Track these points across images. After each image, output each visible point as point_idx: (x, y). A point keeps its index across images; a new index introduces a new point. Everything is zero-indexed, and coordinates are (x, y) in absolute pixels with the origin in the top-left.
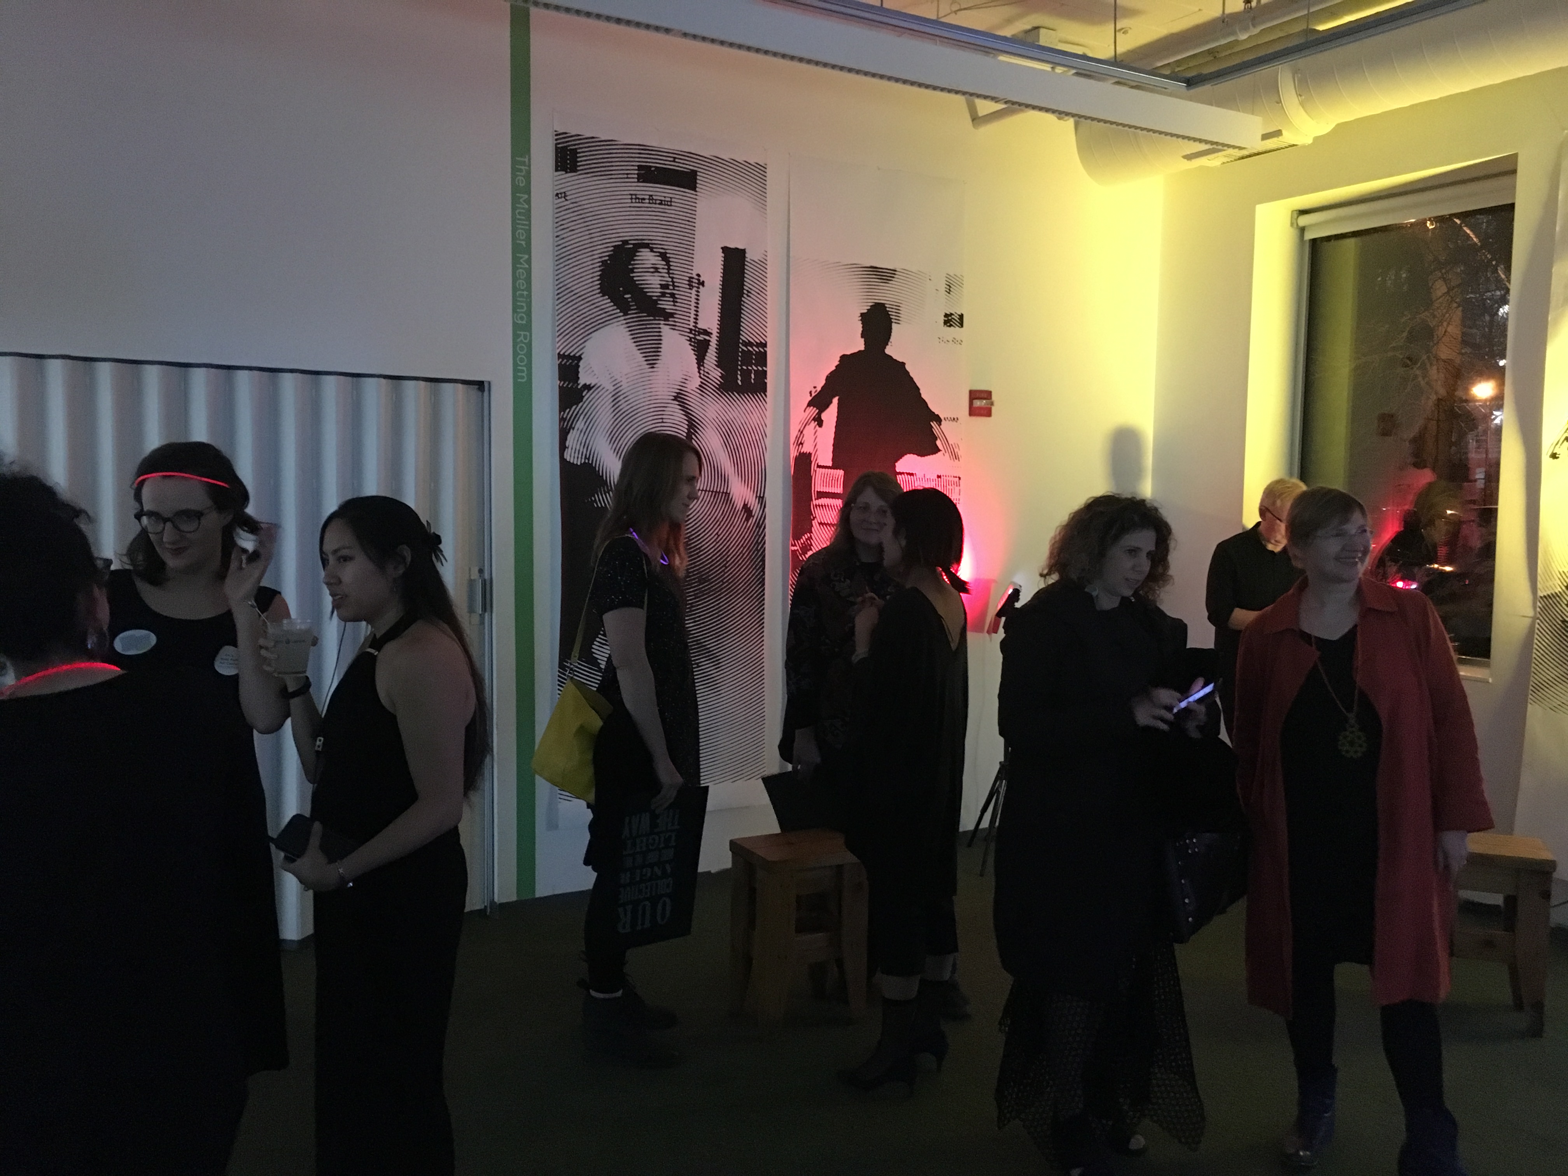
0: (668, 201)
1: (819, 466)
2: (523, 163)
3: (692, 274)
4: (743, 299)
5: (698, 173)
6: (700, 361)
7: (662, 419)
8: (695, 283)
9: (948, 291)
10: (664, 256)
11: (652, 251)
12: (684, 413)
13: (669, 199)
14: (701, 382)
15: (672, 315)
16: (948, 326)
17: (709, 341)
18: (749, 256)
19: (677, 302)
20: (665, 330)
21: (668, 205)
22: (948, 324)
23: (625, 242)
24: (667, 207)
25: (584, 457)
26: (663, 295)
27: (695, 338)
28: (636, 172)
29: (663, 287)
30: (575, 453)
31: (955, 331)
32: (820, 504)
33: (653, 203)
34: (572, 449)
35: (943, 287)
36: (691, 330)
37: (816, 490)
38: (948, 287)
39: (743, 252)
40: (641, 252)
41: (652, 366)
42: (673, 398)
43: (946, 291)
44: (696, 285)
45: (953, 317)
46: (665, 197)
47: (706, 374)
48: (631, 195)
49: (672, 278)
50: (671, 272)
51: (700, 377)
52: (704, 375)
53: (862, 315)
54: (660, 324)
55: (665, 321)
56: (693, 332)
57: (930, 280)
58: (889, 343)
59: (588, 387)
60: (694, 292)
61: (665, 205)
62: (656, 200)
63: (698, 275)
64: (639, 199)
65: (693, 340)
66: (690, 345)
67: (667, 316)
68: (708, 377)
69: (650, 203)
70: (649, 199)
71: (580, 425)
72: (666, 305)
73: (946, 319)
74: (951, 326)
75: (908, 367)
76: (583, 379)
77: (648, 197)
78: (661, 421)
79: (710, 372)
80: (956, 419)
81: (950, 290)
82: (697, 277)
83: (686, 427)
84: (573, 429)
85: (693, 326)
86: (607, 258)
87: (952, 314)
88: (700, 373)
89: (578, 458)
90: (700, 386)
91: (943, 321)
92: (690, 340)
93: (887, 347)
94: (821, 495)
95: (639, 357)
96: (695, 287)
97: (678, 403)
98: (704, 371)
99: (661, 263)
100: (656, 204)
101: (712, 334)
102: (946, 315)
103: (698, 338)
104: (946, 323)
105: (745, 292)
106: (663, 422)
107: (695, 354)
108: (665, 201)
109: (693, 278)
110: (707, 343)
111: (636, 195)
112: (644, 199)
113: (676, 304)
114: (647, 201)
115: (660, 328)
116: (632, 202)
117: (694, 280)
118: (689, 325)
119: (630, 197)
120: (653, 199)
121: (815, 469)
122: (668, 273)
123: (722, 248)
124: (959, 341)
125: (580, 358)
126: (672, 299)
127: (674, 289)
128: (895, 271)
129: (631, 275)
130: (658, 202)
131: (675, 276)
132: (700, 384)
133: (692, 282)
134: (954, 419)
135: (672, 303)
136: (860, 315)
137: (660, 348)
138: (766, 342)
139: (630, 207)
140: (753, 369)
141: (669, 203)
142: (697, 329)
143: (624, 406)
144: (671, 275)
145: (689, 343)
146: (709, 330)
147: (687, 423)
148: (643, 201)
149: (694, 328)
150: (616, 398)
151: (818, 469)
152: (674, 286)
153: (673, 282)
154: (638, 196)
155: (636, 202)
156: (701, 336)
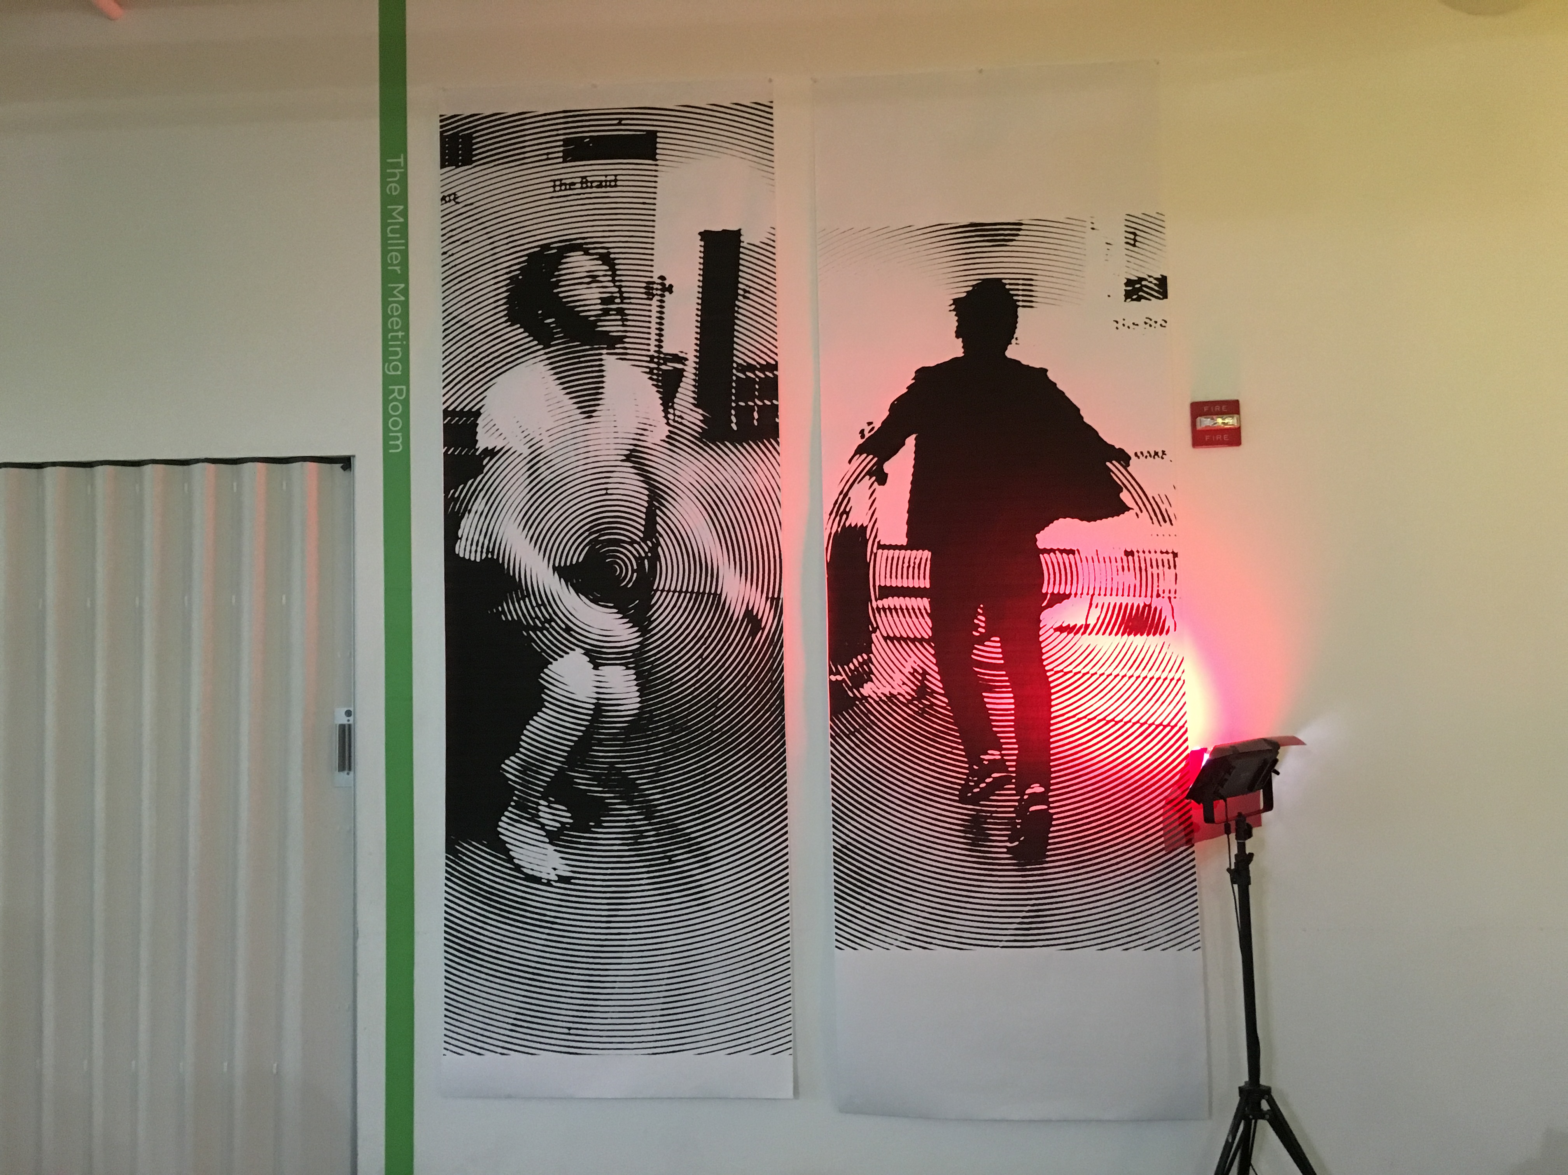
0: (610, 181)
1: (881, 547)
2: (396, 166)
3: (652, 277)
4: (737, 303)
5: (659, 134)
6: (668, 400)
7: (607, 489)
8: (657, 289)
9: (1132, 242)
10: (606, 259)
11: (586, 252)
12: (642, 479)
13: (613, 178)
14: (670, 431)
15: (620, 340)
16: (1133, 300)
17: (684, 370)
18: (745, 239)
19: (627, 320)
21: (610, 186)
22: (1135, 297)
23: (547, 247)
24: (609, 189)
25: (485, 550)
26: (606, 312)
27: (657, 369)
28: (562, 149)
29: (604, 301)
30: (472, 545)
31: (1150, 307)
32: (886, 607)
33: (587, 187)
34: (467, 539)
35: (1120, 237)
36: (652, 357)
37: (877, 584)
38: (1132, 236)
39: (738, 233)
40: (569, 257)
41: (589, 414)
42: (624, 458)
43: (1127, 243)
44: (659, 292)
45: (1144, 283)
46: (606, 176)
47: (677, 419)
48: (554, 181)
49: (620, 287)
50: (617, 278)
51: (668, 424)
52: (674, 421)
53: (956, 301)
54: (601, 354)
55: (607, 349)
56: (656, 360)
57: (1093, 229)
58: (1013, 341)
59: (491, 453)
60: (655, 302)
61: (606, 186)
62: (592, 182)
63: (662, 278)
64: (565, 184)
65: (655, 371)
66: (650, 378)
67: (612, 342)
68: (681, 423)
69: (582, 188)
70: (582, 183)
71: (479, 505)
72: (612, 326)
73: (1130, 288)
74: (1139, 299)
75: (1051, 376)
76: (484, 441)
77: (579, 180)
78: (604, 492)
79: (683, 415)
80: (1160, 454)
81: (1135, 240)
82: (660, 281)
83: (646, 498)
84: (470, 512)
85: (655, 351)
86: (518, 272)
87: (1141, 279)
88: (668, 419)
89: (476, 551)
90: (668, 437)
91: (1124, 293)
92: (651, 372)
93: (1010, 347)
94: (887, 592)
95: (568, 403)
96: (657, 294)
97: (631, 465)
98: (674, 415)
99: (601, 269)
100: (592, 187)
101: (686, 359)
102: (1129, 282)
103: (663, 367)
104: (1128, 295)
105: (740, 292)
106: (607, 494)
107: (657, 391)
108: (606, 181)
109: (654, 283)
110: (679, 375)
111: (561, 180)
112: (574, 184)
113: (625, 323)
114: (579, 186)
115: (601, 360)
116: (555, 191)
117: (655, 286)
118: (649, 350)
119: (552, 184)
120: (587, 182)
121: (875, 550)
122: (614, 281)
123: (700, 234)
124: (1160, 322)
125: (478, 414)
126: (619, 317)
127: (622, 303)
128: (1021, 224)
129: (555, 291)
130: (594, 184)
131: (623, 284)
132: (668, 434)
133: (652, 289)
134: (1156, 453)
135: (620, 323)
136: (952, 302)
137: (603, 388)
138: (777, 362)
139: (552, 198)
140: (756, 404)
141: (614, 183)
142: (662, 356)
143: (545, 474)
144: (617, 284)
145: (649, 376)
146: (681, 355)
147: (647, 492)
148: (572, 187)
149: (656, 355)
150: (533, 464)
151: (880, 551)
152: (622, 298)
153: (621, 292)
154: (563, 181)
155: (561, 190)
156: (669, 364)
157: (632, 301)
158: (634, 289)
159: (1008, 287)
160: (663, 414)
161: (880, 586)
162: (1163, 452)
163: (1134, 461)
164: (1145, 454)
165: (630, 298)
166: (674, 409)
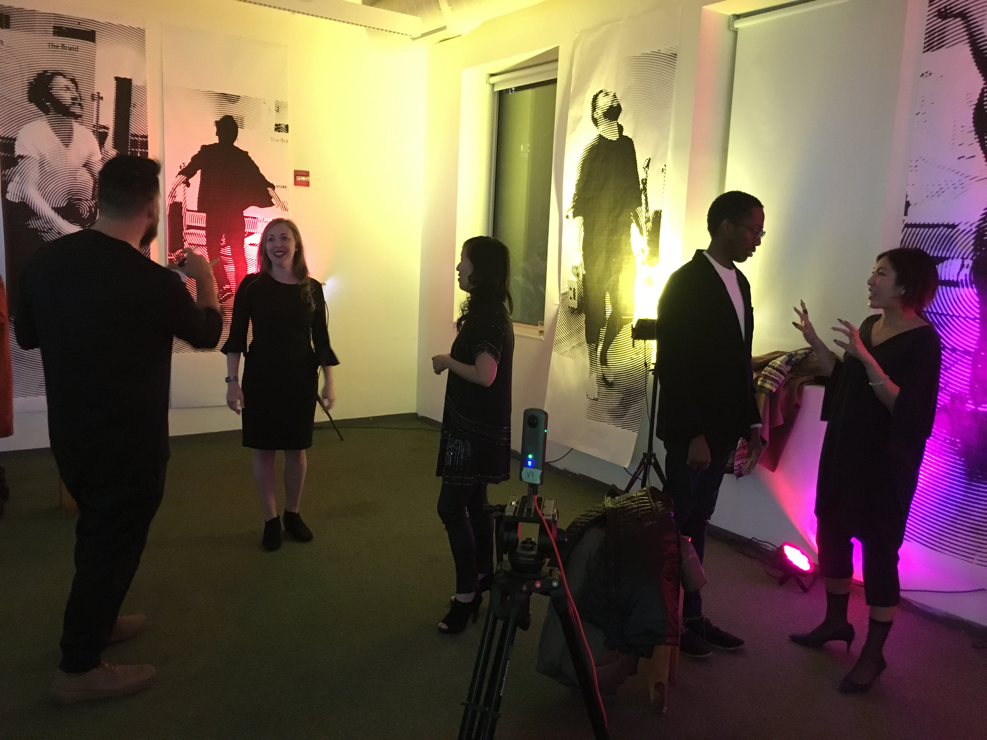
0: (75, 48)
1: (189, 211)
3: (94, 92)
4: (131, 109)
5: (96, 32)
7: (75, 178)
8: (96, 98)
9: (277, 110)
10: (73, 81)
11: (64, 77)
12: (90, 175)
13: (76, 47)
14: (103, 157)
15: (80, 116)
16: (277, 131)
17: (108, 133)
18: (134, 83)
19: (83, 108)
20: (76, 125)
21: (75, 50)
22: (278, 130)
23: (46, 72)
24: (74, 52)
25: (20, 198)
26: (74, 104)
27: (97, 131)
28: (52, 30)
29: (72, 99)
30: (14, 195)
31: (282, 135)
32: (189, 233)
33: (65, 49)
34: (11, 193)
35: (273, 108)
36: (94, 126)
37: (186, 224)
38: (277, 108)
39: (130, 81)
40: (57, 78)
41: (67, 146)
42: (83, 166)
43: (276, 111)
44: (97, 99)
45: (281, 126)
46: (73, 46)
47: (105, 152)
48: (49, 43)
49: (79, 94)
50: (79, 90)
51: (102, 154)
52: (104, 153)
53: (217, 122)
54: (71, 121)
55: (74, 119)
56: (96, 127)
57: (264, 103)
58: (236, 140)
59: (21, 157)
60: (95, 103)
61: (73, 50)
62: (66, 47)
63: (98, 93)
64: (55, 46)
65: (96, 132)
66: (94, 134)
67: (77, 117)
68: (107, 154)
69: (62, 49)
70: (62, 46)
71: (17, 178)
72: (76, 110)
73: (276, 127)
74: (279, 131)
75: (250, 154)
76: (18, 152)
77: (61, 45)
78: (74, 179)
79: (108, 151)
80: (285, 187)
81: (278, 110)
82: (97, 94)
83: (93, 183)
84: (12, 181)
85: (96, 123)
86: (33, 80)
87: (280, 125)
88: (101, 152)
89: (16, 198)
90: (102, 159)
91: (274, 128)
92: (94, 131)
93: (235, 142)
94: (189, 227)
95: (57, 140)
96: (96, 100)
97: (86, 169)
98: (104, 150)
99: (71, 85)
100: (66, 49)
101: (109, 128)
102: (276, 125)
103: (99, 130)
104: (276, 129)
105: (132, 104)
106: (75, 180)
107: (97, 140)
108: (73, 48)
109: (95, 95)
110: (106, 134)
111: (52, 44)
112: (58, 46)
113: (83, 110)
114: (61, 48)
115: (72, 124)
116: (49, 48)
117: (95, 96)
118: (93, 122)
119: (48, 45)
120: (64, 47)
121: (185, 211)
122: (77, 91)
123: (115, 78)
124: (286, 141)
125: (15, 140)
126: (79, 107)
127: (81, 101)
128: (240, 97)
129: (50, 91)
130: (68, 48)
131: (81, 93)
132: (102, 158)
133: (94, 97)
134: (284, 187)
135: (80, 109)
136: (214, 122)
137: (73, 135)
138: (147, 135)
139: (48, 51)
140: (139, 151)
141: (76, 49)
142: (99, 125)
143: (47, 169)
144: (79, 93)
145: (93, 133)
146: (106, 126)
147: (93, 181)
148: (58, 48)
149: (96, 125)
150: (42, 164)
151: (187, 212)
152: (81, 99)
153: (80, 96)
154: (54, 44)
155: (52, 48)
156: (102, 129)
157: (85, 101)
158: (87, 96)
159: (234, 119)
160: (99, 150)
161: (187, 225)
162: (286, 186)
163: (276, 188)
164: (280, 186)
165: (84, 99)
166: (104, 148)
